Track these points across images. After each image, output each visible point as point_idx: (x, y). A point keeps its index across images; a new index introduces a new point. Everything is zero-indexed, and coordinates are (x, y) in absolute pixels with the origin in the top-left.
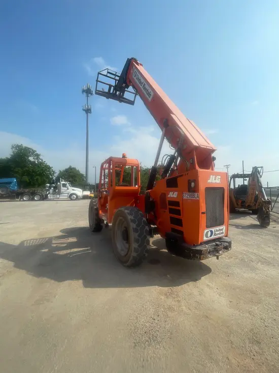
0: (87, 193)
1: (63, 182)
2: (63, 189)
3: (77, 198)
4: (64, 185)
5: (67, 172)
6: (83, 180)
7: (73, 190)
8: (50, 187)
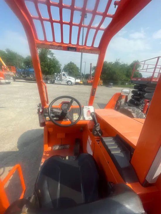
0: (78, 81)
1: (64, 73)
2: (63, 77)
3: (72, 84)
4: (64, 75)
5: (68, 65)
6: (78, 71)
7: (69, 78)
8: (57, 75)
